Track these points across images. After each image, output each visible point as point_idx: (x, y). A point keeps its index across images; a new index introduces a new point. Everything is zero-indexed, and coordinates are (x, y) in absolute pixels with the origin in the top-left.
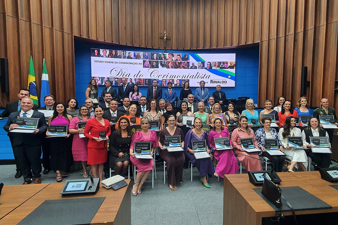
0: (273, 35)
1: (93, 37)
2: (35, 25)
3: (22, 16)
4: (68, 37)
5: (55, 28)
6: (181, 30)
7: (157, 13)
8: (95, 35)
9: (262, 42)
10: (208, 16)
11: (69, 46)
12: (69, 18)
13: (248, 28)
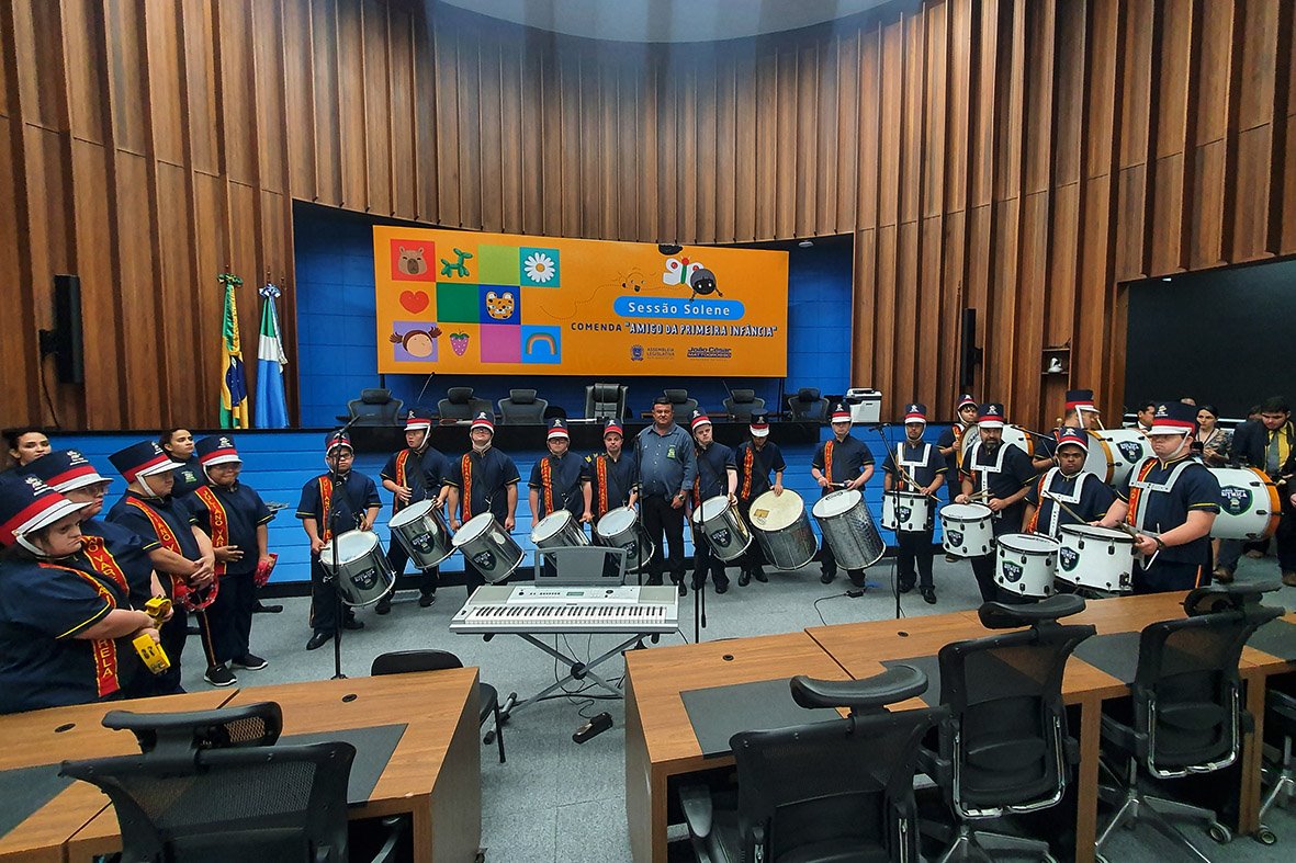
0: (890, 217)
1: (356, 206)
2: (166, 169)
3: (123, 143)
4: (274, 202)
5: (231, 177)
6: (629, 186)
7: (554, 133)
8: (361, 195)
9: (859, 232)
10: (708, 150)
11: (275, 233)
12: (276, 145)
13: (821, 187)
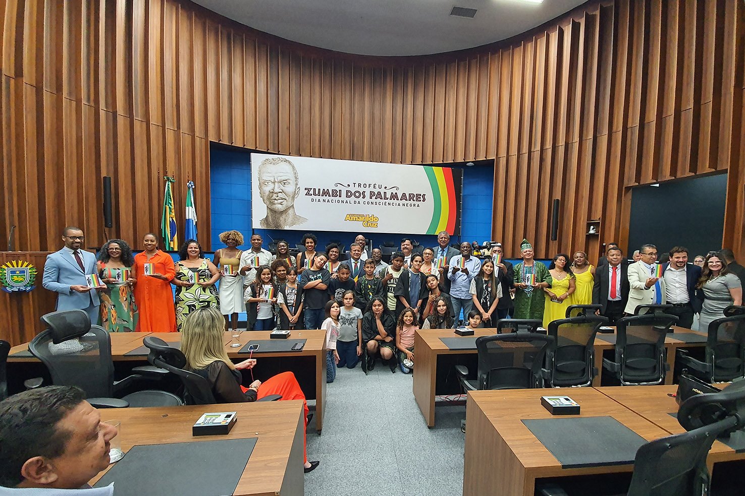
0: (514, 151)
1: (239, 144)
2: (154, 127)
3: (137, 115)
4: (202, 143)
5: (183, 131)
6: (377, 132)
8: (242, 139)
9: (497, 158)
11: (201, 158)
12: (203, 114)
13: (478, 134)
